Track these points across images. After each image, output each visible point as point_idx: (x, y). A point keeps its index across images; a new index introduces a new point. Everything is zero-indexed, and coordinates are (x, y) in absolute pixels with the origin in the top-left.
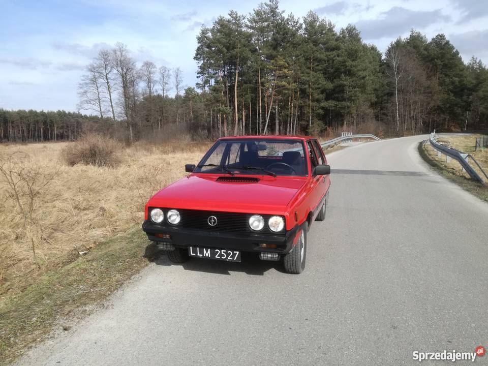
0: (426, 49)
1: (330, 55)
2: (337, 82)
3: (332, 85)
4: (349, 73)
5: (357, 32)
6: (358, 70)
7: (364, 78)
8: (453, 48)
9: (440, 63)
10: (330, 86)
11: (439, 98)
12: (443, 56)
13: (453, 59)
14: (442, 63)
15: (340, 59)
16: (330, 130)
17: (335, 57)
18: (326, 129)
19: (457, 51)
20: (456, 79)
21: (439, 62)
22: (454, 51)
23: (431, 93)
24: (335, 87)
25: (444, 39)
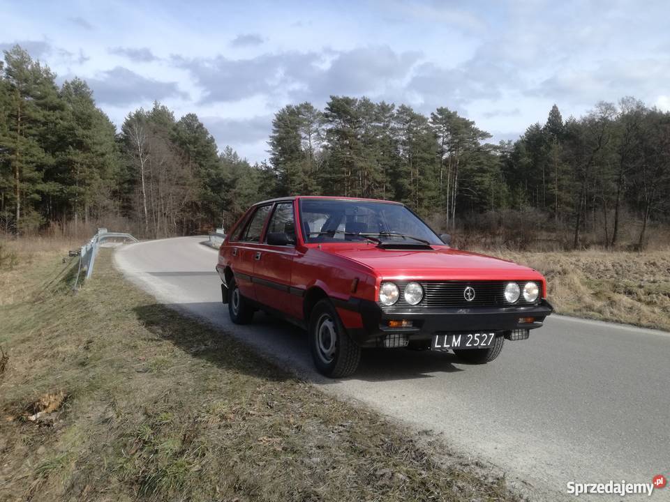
0: (175, 130)
1: (49, 116)
2: (61, 156)
3: (54, 161)
4: (80, 145)
5: (88, 90)
6: (94, 143)
7: (103, 155)
8: (206, 133)
9: (193, 149)
10: (50, 160)
11: (194, 193)
12: (195, 141)
13: (208, 146)
14: (195, 149)
15: (65, 124)
16: (55, 226)
17: (57, 118)
18: (48, 225)
19: (212, 138)
20: (212, 171)
21: (191, 147)
22: (209, 136)
23: (185, 184)
24: (60, 164)
25: (197, 120)
